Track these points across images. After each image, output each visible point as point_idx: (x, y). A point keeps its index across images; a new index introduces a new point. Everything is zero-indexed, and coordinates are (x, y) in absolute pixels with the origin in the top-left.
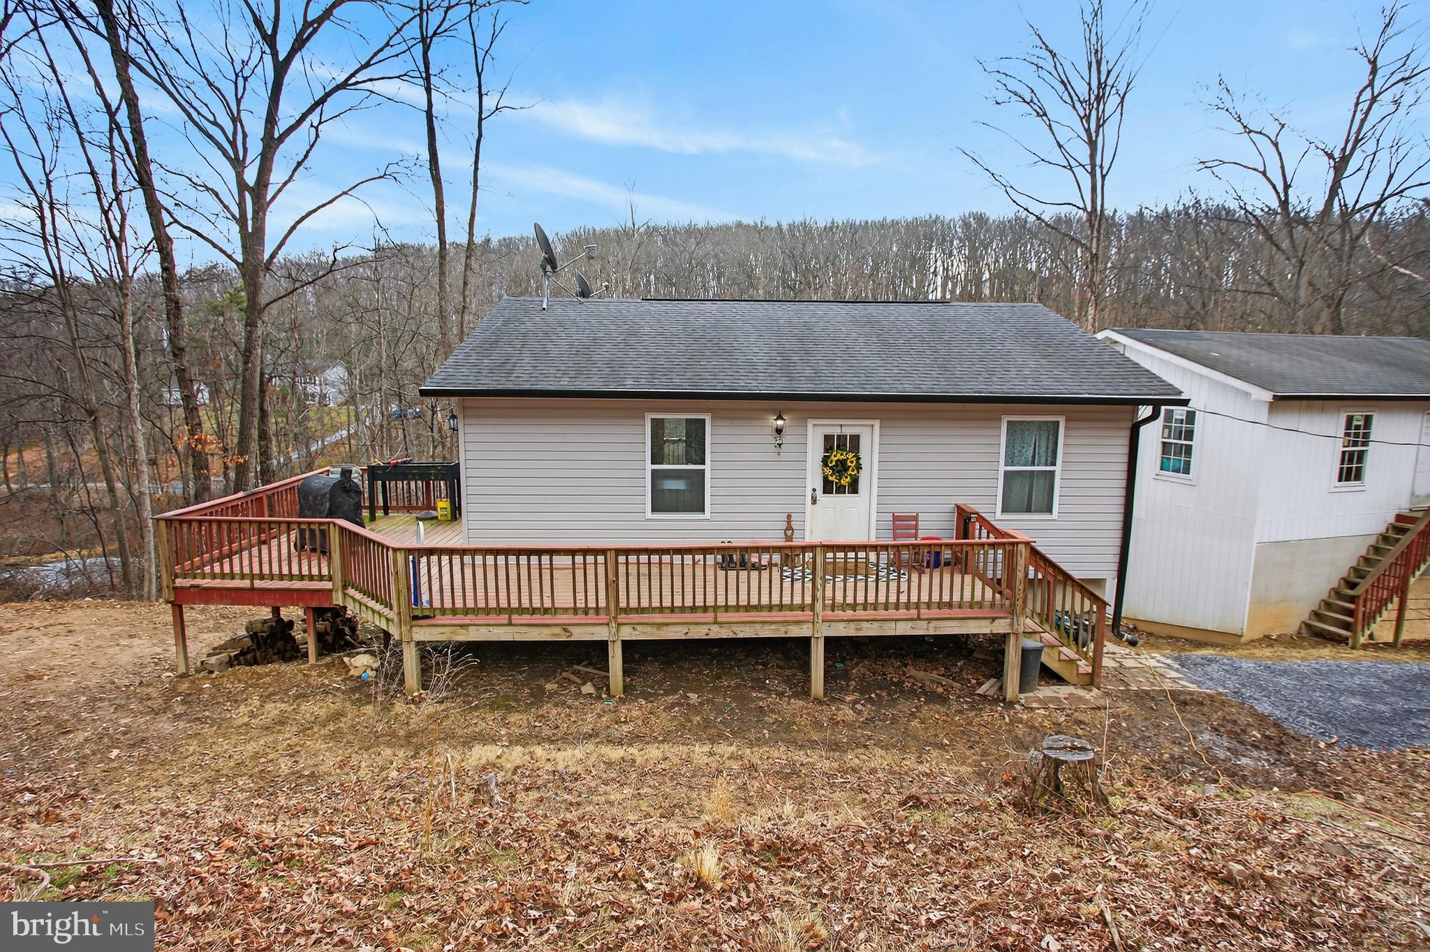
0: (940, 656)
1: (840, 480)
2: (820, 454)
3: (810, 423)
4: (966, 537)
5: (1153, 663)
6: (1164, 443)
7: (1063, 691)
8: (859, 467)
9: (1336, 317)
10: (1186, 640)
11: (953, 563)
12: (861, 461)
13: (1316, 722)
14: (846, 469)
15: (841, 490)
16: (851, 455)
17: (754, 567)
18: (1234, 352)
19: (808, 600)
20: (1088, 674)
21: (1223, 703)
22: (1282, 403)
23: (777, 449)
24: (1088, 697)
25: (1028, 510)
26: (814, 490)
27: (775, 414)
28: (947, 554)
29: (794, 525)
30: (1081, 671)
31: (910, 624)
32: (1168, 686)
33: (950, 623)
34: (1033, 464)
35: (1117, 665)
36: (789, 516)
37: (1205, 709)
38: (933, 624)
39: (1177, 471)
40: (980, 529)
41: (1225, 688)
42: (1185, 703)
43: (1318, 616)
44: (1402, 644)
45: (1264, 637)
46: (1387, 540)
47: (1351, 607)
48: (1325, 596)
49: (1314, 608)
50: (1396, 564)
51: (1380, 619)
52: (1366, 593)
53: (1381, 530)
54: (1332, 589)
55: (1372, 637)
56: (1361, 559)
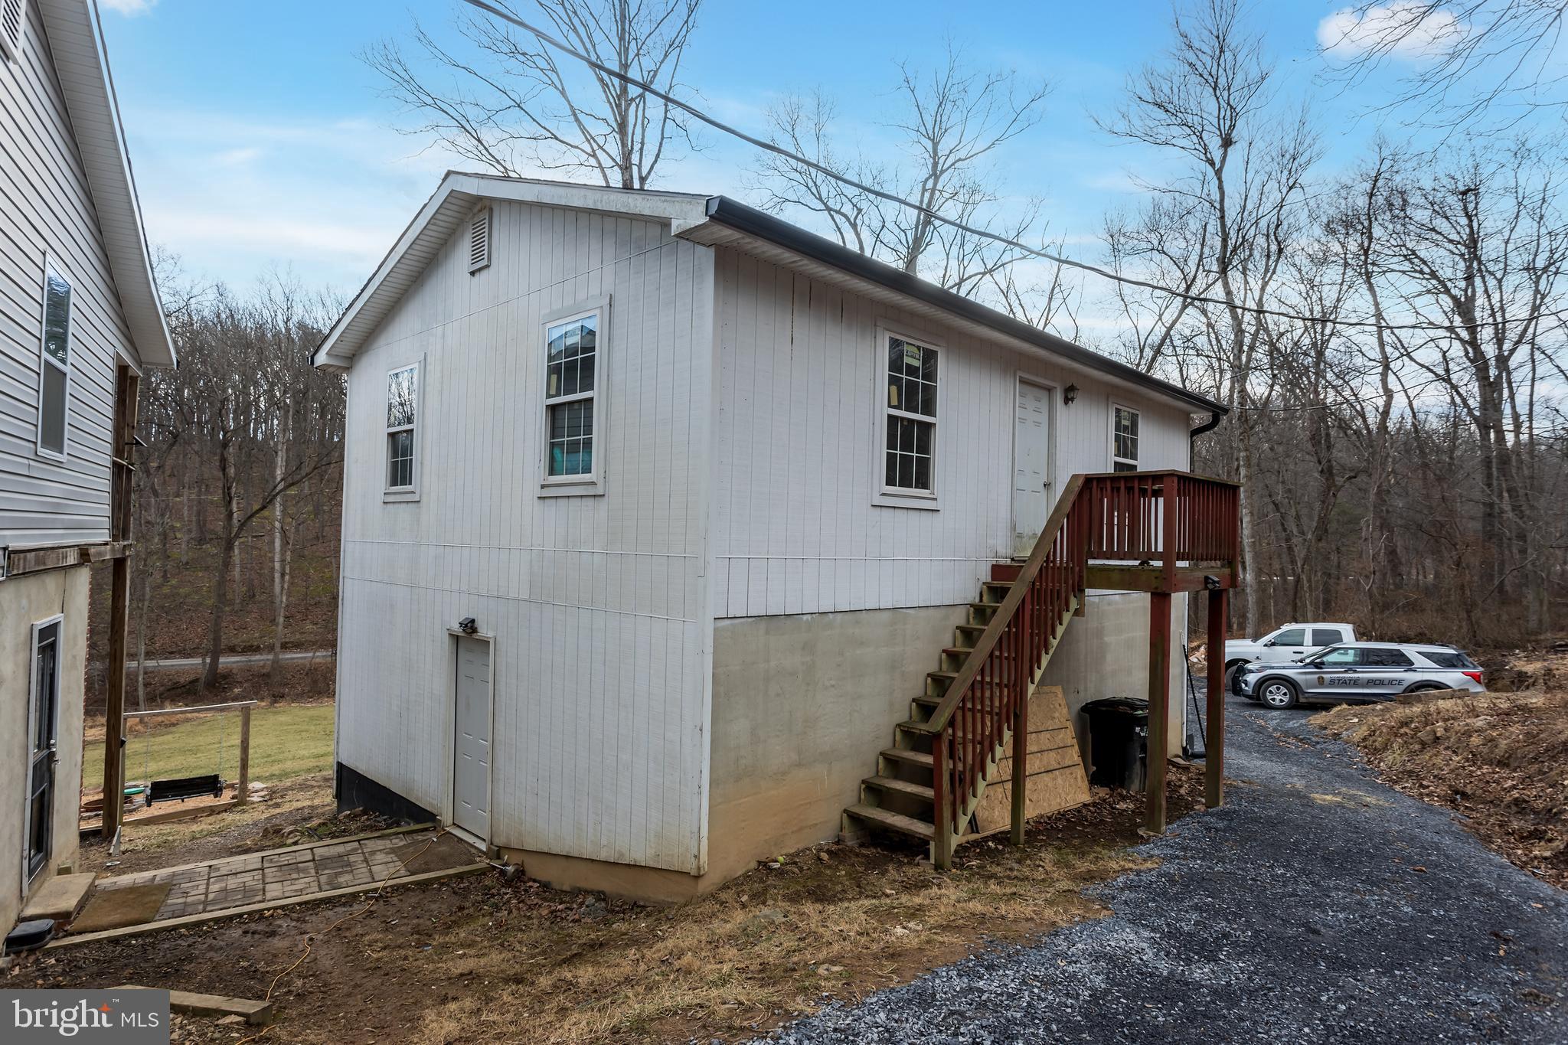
6: (551, 409)
43: (874, 792)
44: (1027, 833)
45: (759, 863)
46: (980, 612)
47: (928, 759)
48: (885, 744)
49: (868, 773)
50: (982, 681)
51: (985, 783)
52: (952, 723)
53: (972, 596)
54: (899, 725)
55: (973, 825)
56: (944, 656)
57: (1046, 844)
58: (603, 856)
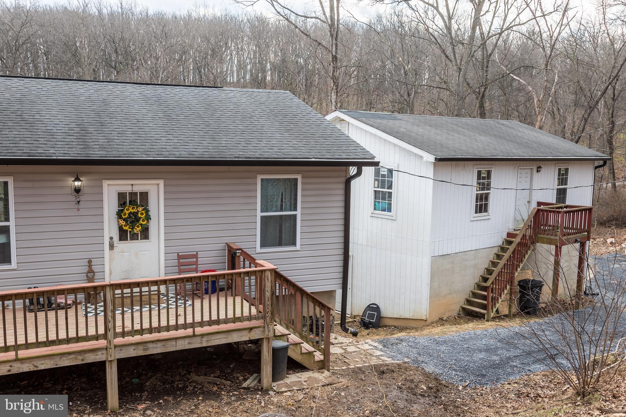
0: (218, 362)
1: (132, 229)
2: (115, 208)
3: (106, 183)
4: (233, 268)
5: (366, 347)
6: (375, 191)
7: (304, 376)
8: (148, 218)
9: (482, 106)
10: (395, 327)
11: (226, 289)
12: (150, 213)
13: (458, 373)
14: (138, 220)
15: (134, 237)
16: (140, 209)
17: (59, 307)
18: (415, 129)
19: (101, 331)
20: (322, 361)
21: (406, 369)
22: (441, 163)
23: (77, 206)
24: (321, 378)
25: (280, 244)
26: (111, 238)
27: (73, 176)
28: (222, 283)
29: (94, 268)
30: (317, 359)
31: (187, 341)
32: (374, 361)
33: (219, 336)
34: (281, 210)
35: (343, 351)
36: (90, 262)
37: (395, 375)
38: (205, 339)
39: (384, 210)
40: (244, 261)
41: (408, 357)
42: (383, 372)
43: (469, 302)
44: (513, 315)
45: (440, 318)
46: (503, 249)
47: (485, 293)
48: (472, 288)
49: (467, 297)
50: (507, 264)
51: (501, 300)
52: (492, 283)
53: (500, 243)
54: (476, 283)
55: (497, 311)
56: (490, 262)
57: (518, 318)
58: (395, 317)
